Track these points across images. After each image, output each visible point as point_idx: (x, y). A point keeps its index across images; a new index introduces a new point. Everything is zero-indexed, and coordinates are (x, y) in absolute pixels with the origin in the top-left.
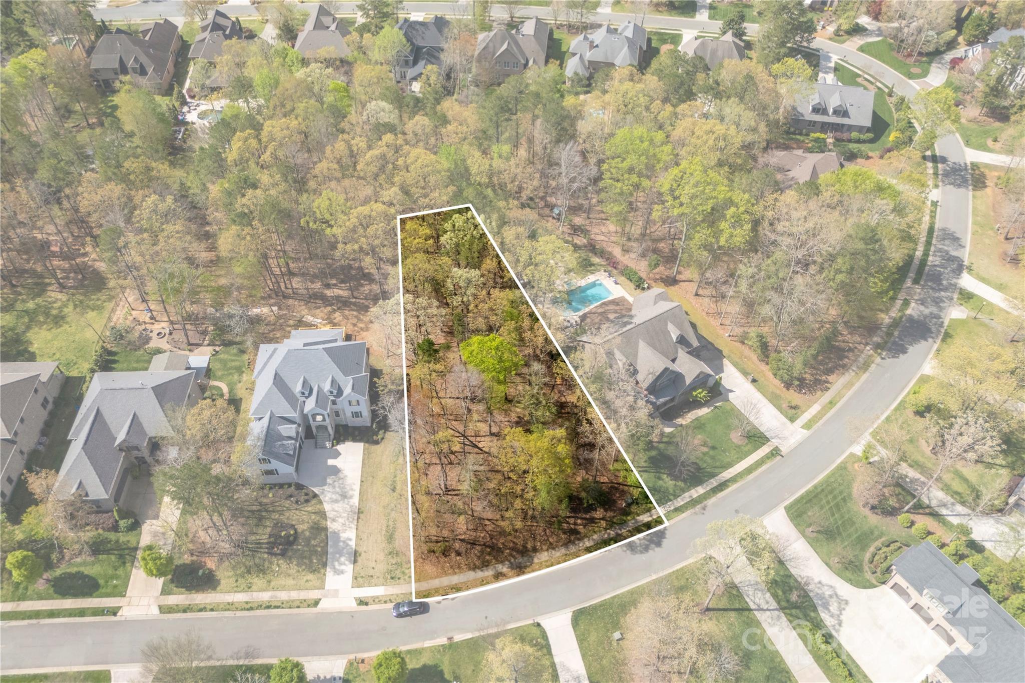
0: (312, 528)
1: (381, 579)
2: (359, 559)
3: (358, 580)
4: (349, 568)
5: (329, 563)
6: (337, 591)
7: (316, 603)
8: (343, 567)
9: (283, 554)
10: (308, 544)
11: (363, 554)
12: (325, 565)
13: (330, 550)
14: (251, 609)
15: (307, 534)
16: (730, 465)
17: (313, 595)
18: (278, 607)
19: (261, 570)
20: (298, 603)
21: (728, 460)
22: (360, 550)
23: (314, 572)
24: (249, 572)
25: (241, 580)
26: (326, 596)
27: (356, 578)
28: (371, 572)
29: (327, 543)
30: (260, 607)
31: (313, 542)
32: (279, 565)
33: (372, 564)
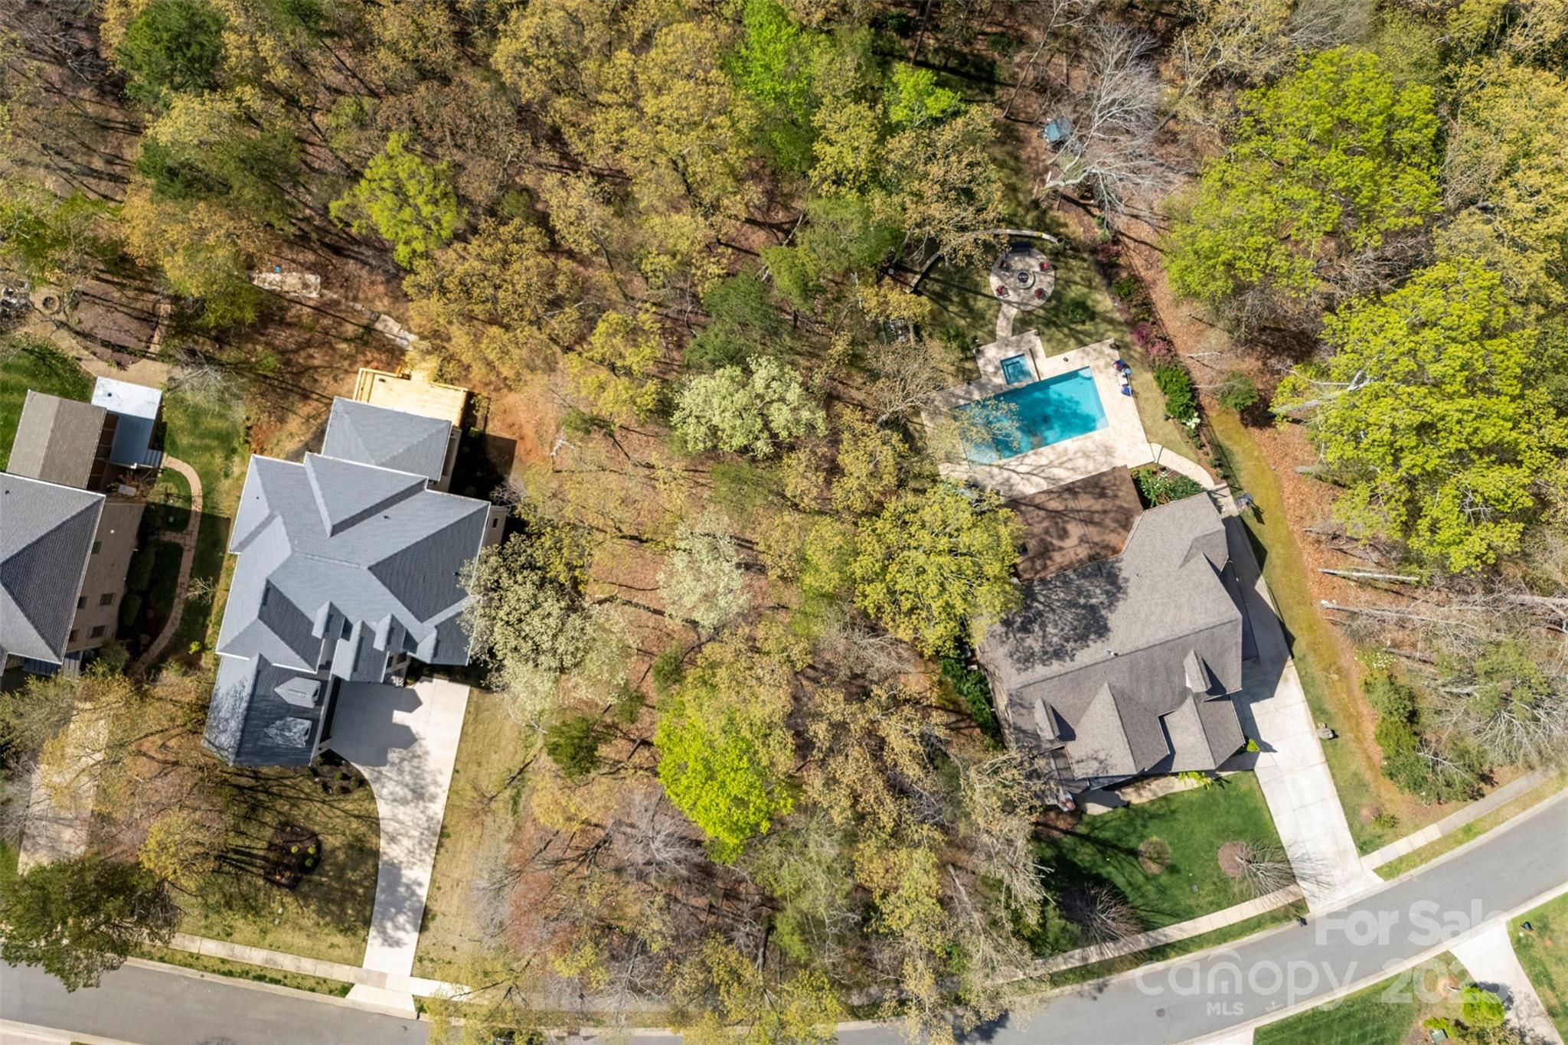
0: (351, 846)
1: (467, 973)
2: (432, 925)
3: (423, 965)
4: (410, 937)
5: (375, 922)
6: (383, 976)
7: (345, 990)
8: (400, 934)
9: (293, 887)
10: (340, 877)
11: (439, 918)
12: (367, 923)
13: (380, 896)
14: (230, 974)
15: (341, 856)
16: (1189, 914)
17: (341, 973)
18: (277, 982)
19: (252, 907)
20: (312, 983)
21: (1191, 902)
22: (435, 907)
23: (348, 930)
24: (229, 905)
25: (214, 918)
26: (363, 981)
27: (420, 960)
28: (449, 955)
29: (376, 882)
30: (244, 974)
31: (350, 874)
32: (283, 903)
33: (453, 940)
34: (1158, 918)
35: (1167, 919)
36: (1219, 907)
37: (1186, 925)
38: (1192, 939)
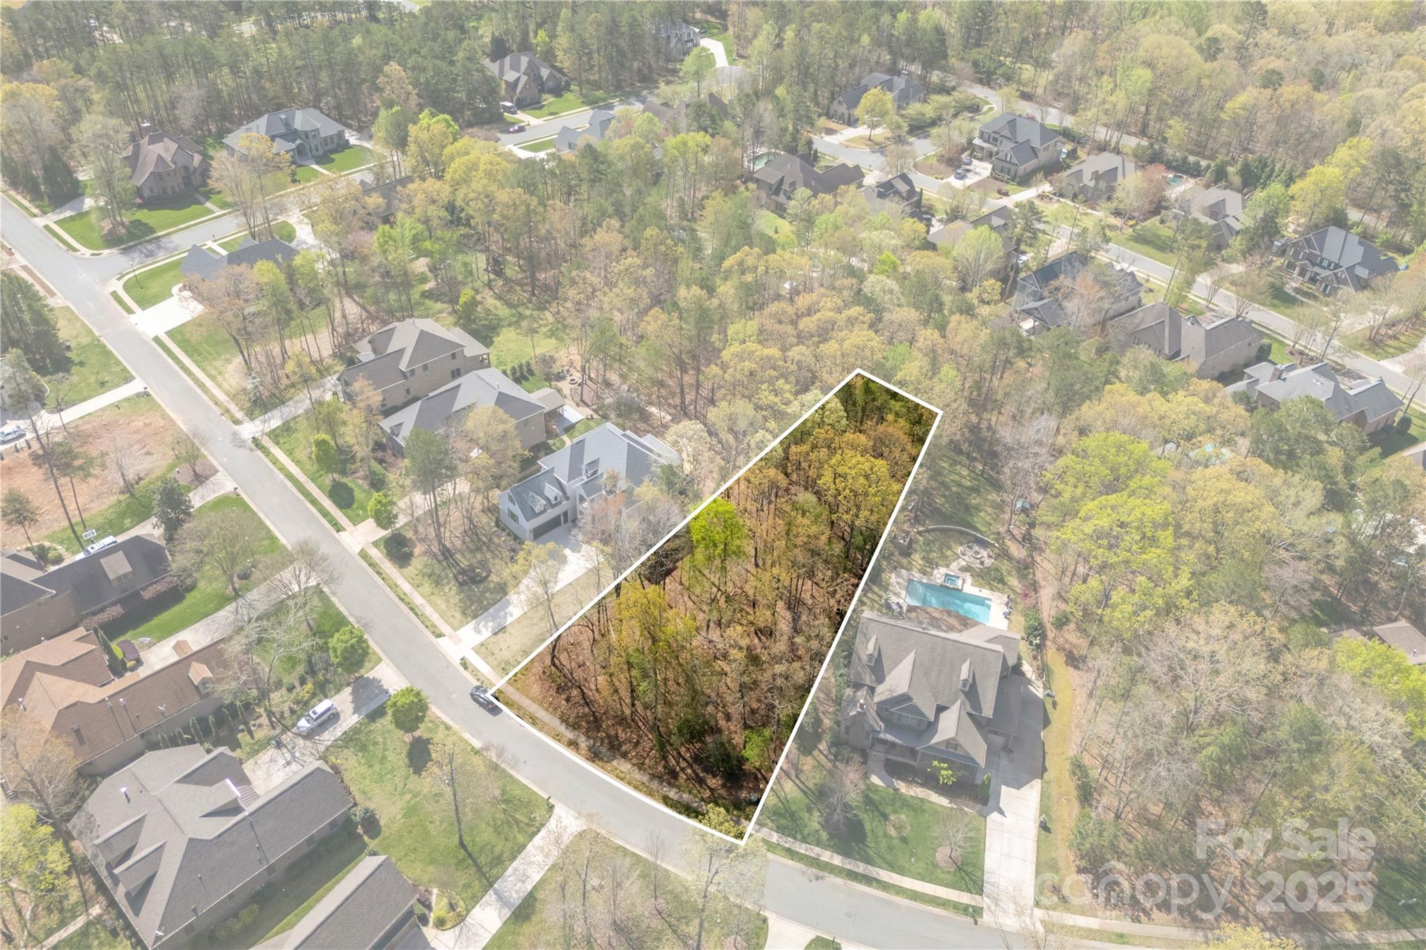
0: (499, 585)
1: (496, 663)
2: (500, 635)
3: (483, 649)
4: (486, 633)
5: (479, 618)
6: (460, 641)
7: (440, 635)
8: (483, 630)
9: (461, 584)
10: (483, 593)
11: (506, 634)
12: (475, 617)
13: (491, 610)
14: (402, 600)
15: (492, 585)
17: (444, 628)
18: (416, 614)
19: (437, 582)
20: (429, 624)
22: (509, 629)
23: (464, 613)
24: (429, 576)
25: (420, 577)
26: (450, 637)
27: (482, 645)
28: (496, 651)
29: (495, 604)
30: (408, 604)
31: (487, 595)
32: (451, 589)
33: (503, 646)
34: (879, 861)
35: (884, 865)
36: (923, 879)
37: (894, 875)
38: (894, 886)
